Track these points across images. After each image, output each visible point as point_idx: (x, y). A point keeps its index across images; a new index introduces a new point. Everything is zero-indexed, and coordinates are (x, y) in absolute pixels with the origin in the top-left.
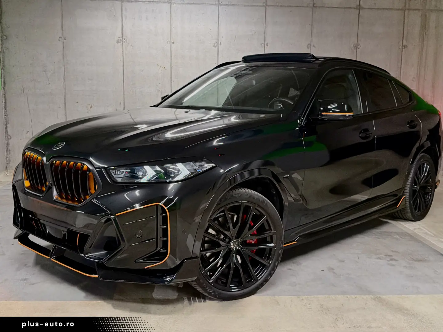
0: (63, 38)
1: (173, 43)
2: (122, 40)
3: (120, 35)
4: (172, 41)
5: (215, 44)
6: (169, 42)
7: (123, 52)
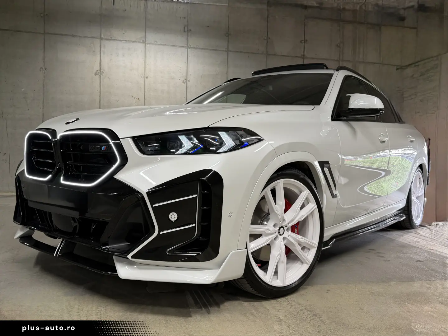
0: (44, 69)
1: (147, 77)
2: (99, 73)
3: (98, 68)
4: (146, 76)
5: (184, 80)
6: (143, 77)
7: (100, 83)
